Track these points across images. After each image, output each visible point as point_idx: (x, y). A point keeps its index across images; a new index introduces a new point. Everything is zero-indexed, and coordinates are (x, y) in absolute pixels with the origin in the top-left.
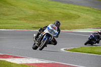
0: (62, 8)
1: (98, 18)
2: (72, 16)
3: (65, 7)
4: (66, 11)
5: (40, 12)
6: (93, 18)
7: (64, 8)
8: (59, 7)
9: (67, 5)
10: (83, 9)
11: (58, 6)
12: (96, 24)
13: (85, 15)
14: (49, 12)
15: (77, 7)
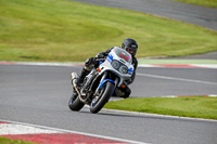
0: (83, 14)
1: (161, 36)
2: (105, 33)
3: (90, 13)
4: (92, 21)
5: (35, 23)
6: (149, 36)
7: (87, 15)
8: (78, 14)
9: (94, 7)
10: (130, 17)
11: (75, 11)
12: (158, 49)
13: (134, 29)
14: (56, 24)
15: (117, 12)
